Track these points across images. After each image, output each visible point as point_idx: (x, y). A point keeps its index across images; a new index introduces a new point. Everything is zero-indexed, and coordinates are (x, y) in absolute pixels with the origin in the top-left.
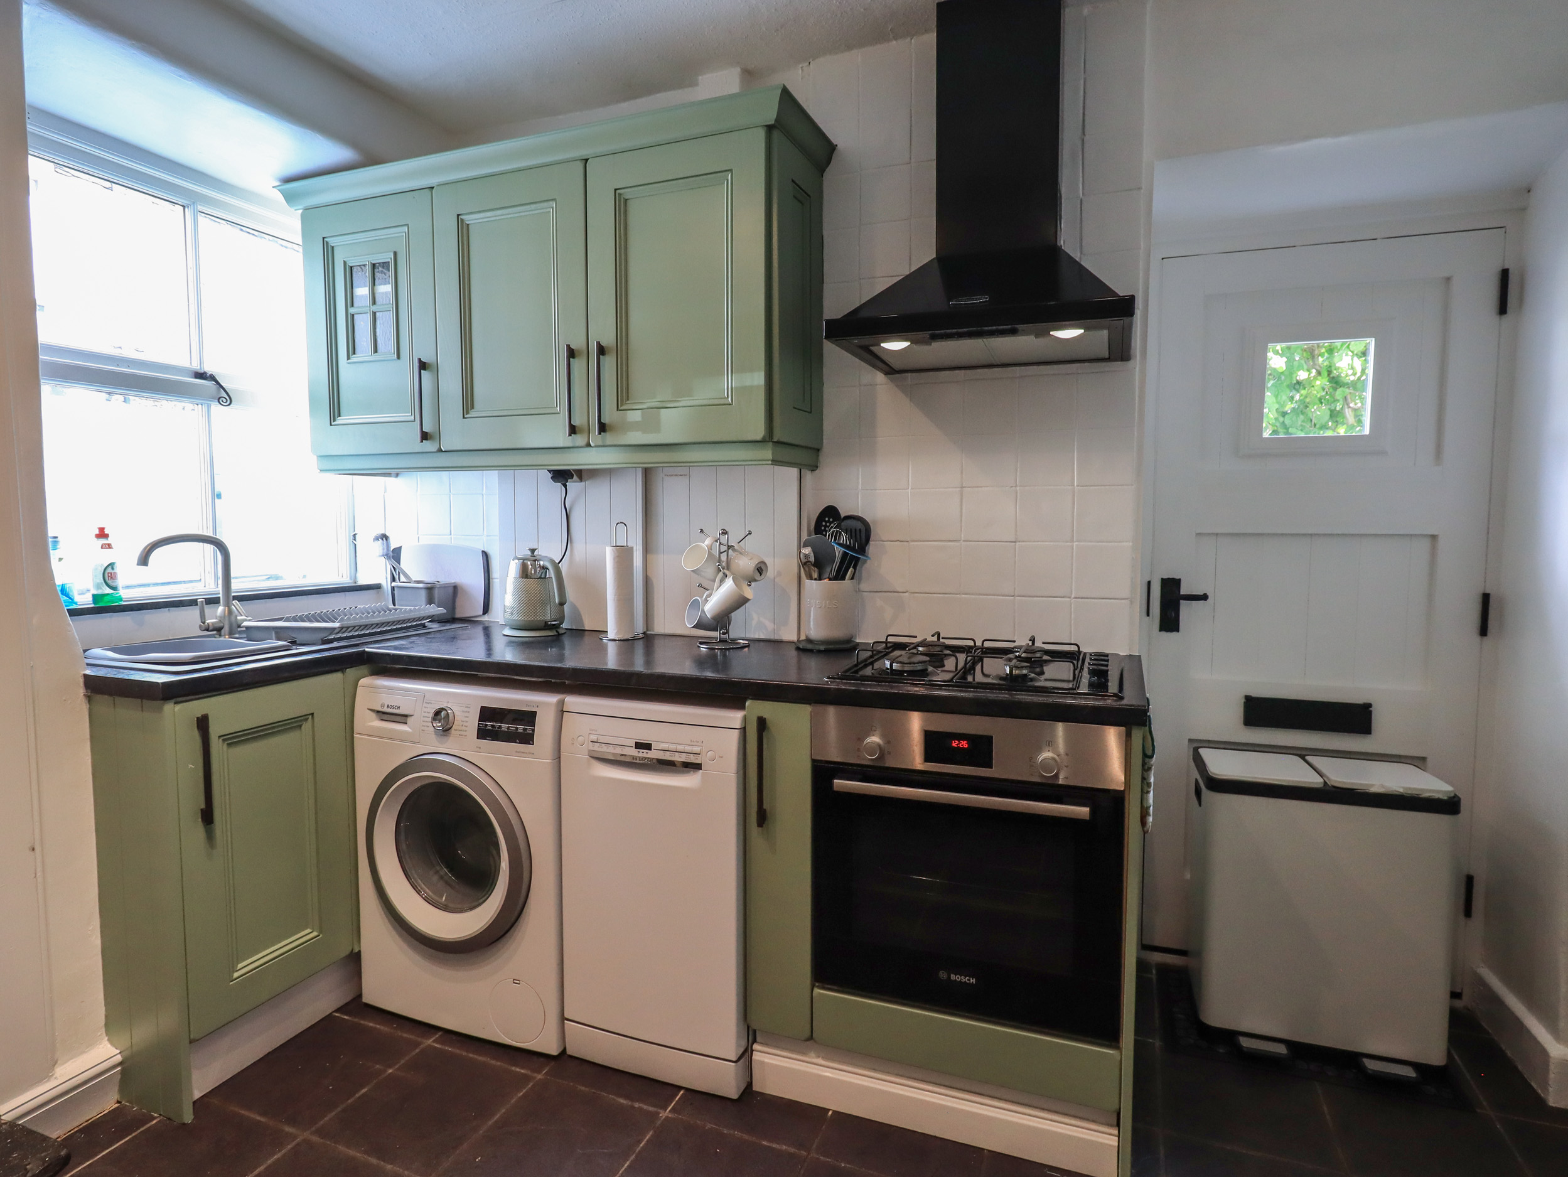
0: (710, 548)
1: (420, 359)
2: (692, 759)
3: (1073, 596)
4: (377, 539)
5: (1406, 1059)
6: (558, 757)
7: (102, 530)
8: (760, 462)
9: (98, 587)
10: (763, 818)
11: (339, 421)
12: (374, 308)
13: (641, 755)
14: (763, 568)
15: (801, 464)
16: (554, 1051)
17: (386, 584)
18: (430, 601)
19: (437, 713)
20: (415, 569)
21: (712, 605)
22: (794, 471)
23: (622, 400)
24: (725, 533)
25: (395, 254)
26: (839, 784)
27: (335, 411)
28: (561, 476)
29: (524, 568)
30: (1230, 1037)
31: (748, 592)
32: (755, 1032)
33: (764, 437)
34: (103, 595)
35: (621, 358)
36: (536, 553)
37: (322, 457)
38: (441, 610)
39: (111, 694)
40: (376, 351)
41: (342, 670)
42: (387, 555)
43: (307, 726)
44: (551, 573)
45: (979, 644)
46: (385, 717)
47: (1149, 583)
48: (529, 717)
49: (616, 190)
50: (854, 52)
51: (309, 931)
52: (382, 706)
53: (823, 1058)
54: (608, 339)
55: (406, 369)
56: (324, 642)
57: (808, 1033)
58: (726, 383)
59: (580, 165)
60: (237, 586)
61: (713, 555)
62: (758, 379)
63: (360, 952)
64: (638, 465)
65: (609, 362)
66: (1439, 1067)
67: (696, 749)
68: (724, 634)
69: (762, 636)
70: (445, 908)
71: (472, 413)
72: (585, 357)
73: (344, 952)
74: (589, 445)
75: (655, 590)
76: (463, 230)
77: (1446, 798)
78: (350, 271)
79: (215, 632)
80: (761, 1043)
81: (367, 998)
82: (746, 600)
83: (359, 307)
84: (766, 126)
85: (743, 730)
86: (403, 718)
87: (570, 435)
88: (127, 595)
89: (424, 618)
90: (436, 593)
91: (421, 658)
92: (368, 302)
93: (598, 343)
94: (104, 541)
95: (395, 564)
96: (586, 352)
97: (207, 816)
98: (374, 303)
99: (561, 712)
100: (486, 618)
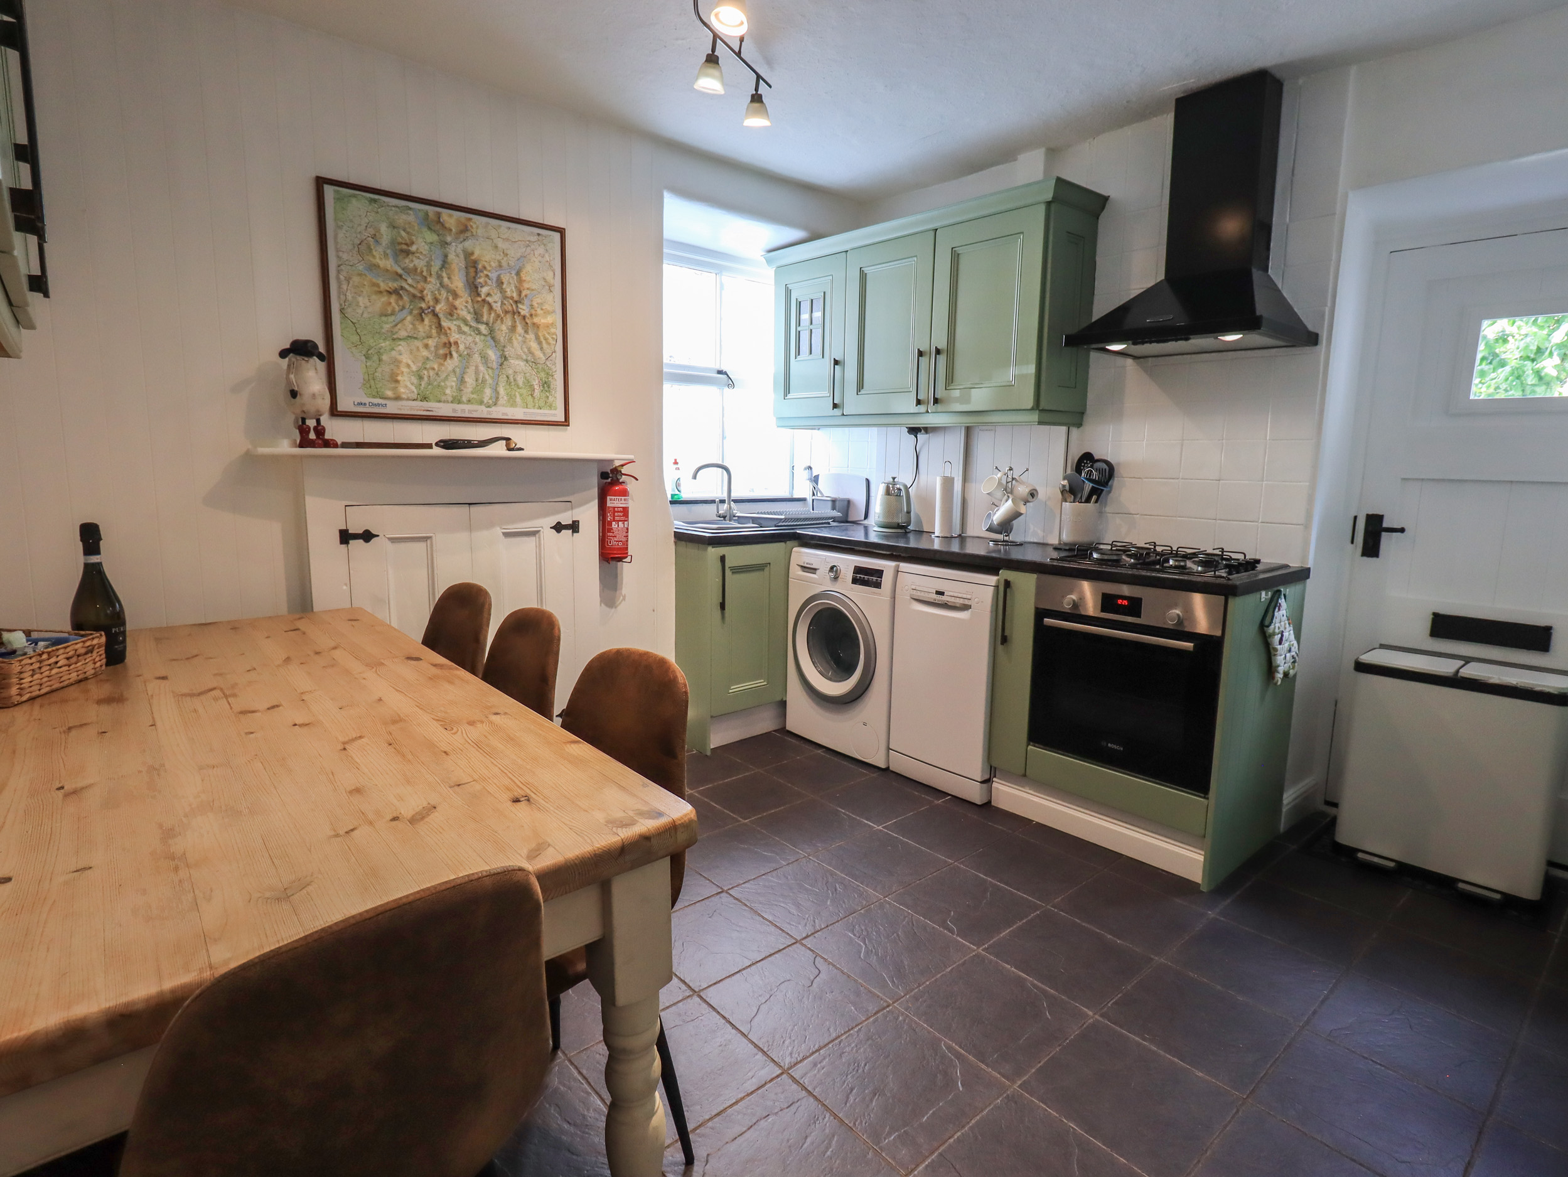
0: (1000, 479)
1: (834, 359)
2: (966, 602)
3: (1260, 521)
4: (805, 469)
5: (1497, 889)
6: (894, 598)
7: (676, 460)
8: (1029, 423)
9: (673, 490)
10: (1005, 640)
11: (789, 396)
12: (811, 327)
13: (938, 598)
14: (1035, 493)
15: (1068, 424)
16: (883, 766)
17: (809, 498)
18: (834, 508)
19: (832, 568)
20: (827, 490)
21: (998, 516)
22: (1064, 429)
23: (948, 384)
24: (1011, 469)
25: (824, 293)
26: (1048, 621)
27: (787, 390)
28: (914, 431)
29: (888, 488)
30: (1352, 852)
31: (1023, 509)
32: (995, 768)
33: (1033, 407)
34: (675, 495)
35: (950, 357)
36: (895, 480)
37: (779, 419)
38: (839, 514)
39: (685, 541)
40: (811, 353)
41: (785, 542)
42: (811, 479)
43: (767, 569)
44: (903, 493)
45: (1175, 548)
46: (807, 570)
47: (1355, 518)
48: (879, 573)
49: (952, 249)
50: (1126, 128)
51: (762, 681)
52: (804, 563)
53: (1034, 791)
54: (942, 344)
55: (827, 363)
56: (776, 526)
57: (1023, 772)
58: (1012, 372)
59: (932, 233)
60: (735, 495)
61: (1002, 484)
62: (1031, 369)
63: (786, 701)
64: (961, 425)
65: (942, 359)
66: (1530, 901)
67: (969, 597)
68: (1006, 536)
69: (1036, 541)
70: (830, 679)
71: (862, 392)
72: (928, 355)
73: (778, 699)
74: (928, 412)
75: (969, 507)
76: (863, 277)
77: (1556, 693)
78: (799, 304)
79: (722, 519)
80: (998, 778)
81: (788, 728)
82: (1021, 514)
83: (803, 326)
84: (1047, 202)
85: (997, 587)
86: (813, 570)
87: (916, 406)
88: (685, 495)
89: (829, 518)
90: (837, 503)
91: (825, 537)
92: (808, 322)
93: (936, 347)
94: (676, 466)
95: (815, 486)
96: (929, 353)
97: (723, 606)
98: (811, 323)
99: (897, 571)
100: (866, 522)
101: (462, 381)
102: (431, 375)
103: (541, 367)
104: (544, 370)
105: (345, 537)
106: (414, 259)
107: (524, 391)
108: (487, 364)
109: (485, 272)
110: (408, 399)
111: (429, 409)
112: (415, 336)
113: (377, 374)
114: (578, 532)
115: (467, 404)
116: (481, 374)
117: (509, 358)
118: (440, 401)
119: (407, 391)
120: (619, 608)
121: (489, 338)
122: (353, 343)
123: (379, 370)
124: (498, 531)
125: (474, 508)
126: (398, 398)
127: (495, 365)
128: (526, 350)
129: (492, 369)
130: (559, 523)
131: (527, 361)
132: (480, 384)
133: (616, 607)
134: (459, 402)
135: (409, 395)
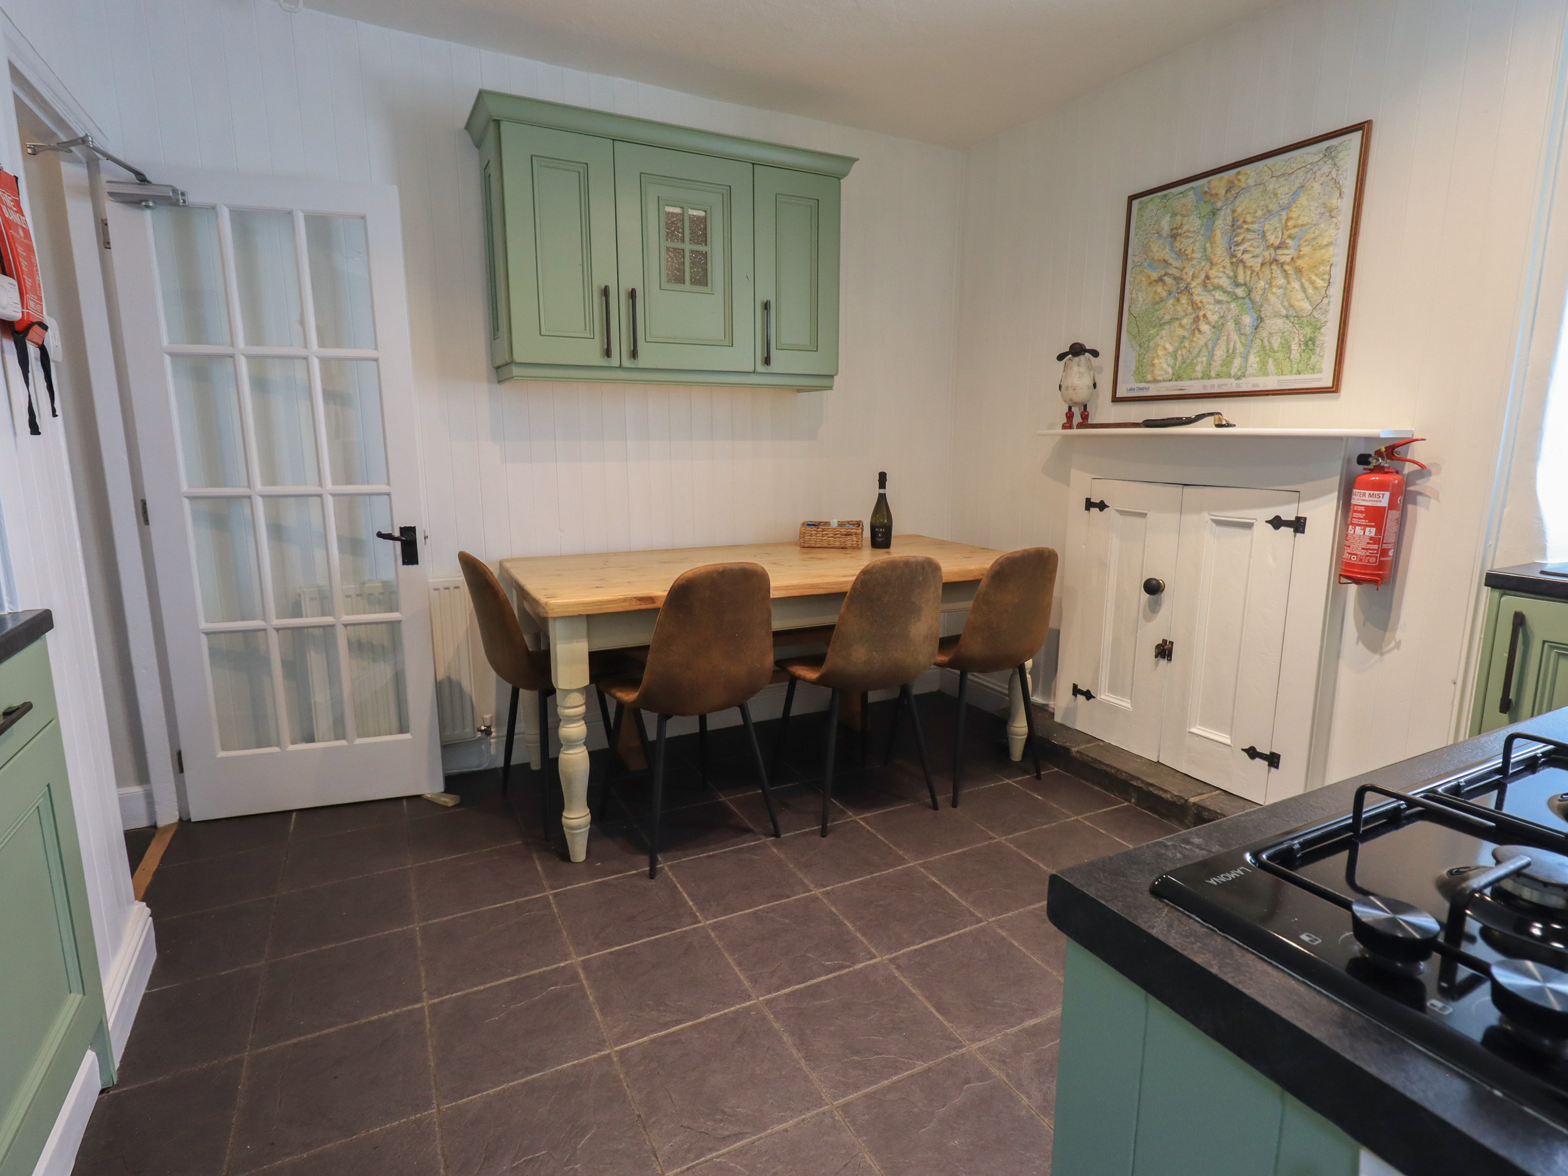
97: (1505, 704)
101: (1211, 355)
102: (1184, 354)
103: (1305, 321)
104: (1309, 323)
105: (1089, 504)
106: (1182, 240)
107: (1280, 355)
108: (1239, 330)
109: (1245, 226)
110: (1164, 381)
111: (1182, 388)
112: (1176, 317)
113: (1144, 361)
114: (1303, 532)
115: (1217, 378)
116: (1232, 343)
117: (1265, 318)
118: (1191, 379)
119: (1163, 373)
120: (1386, 657)
121: (1247, 300)
122: (1133, 336)
123: (1147, 355)
124: (1206, 517)
125: (1187, 490)
126: (1155, 381)
127: (1248, 330)
128: (1286, 303)
129: (1245, 335)
130: (1277, 518)
131: (1287, 317)
132: (1230, 355)
133: (1382, 654)
134: (1209, 378)
135: (1165, 376)
